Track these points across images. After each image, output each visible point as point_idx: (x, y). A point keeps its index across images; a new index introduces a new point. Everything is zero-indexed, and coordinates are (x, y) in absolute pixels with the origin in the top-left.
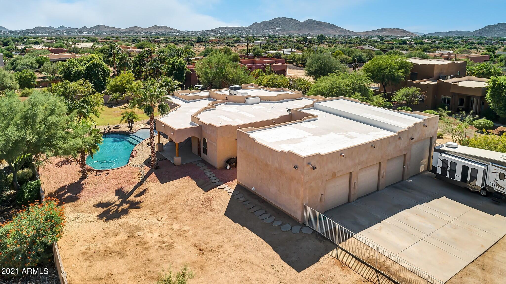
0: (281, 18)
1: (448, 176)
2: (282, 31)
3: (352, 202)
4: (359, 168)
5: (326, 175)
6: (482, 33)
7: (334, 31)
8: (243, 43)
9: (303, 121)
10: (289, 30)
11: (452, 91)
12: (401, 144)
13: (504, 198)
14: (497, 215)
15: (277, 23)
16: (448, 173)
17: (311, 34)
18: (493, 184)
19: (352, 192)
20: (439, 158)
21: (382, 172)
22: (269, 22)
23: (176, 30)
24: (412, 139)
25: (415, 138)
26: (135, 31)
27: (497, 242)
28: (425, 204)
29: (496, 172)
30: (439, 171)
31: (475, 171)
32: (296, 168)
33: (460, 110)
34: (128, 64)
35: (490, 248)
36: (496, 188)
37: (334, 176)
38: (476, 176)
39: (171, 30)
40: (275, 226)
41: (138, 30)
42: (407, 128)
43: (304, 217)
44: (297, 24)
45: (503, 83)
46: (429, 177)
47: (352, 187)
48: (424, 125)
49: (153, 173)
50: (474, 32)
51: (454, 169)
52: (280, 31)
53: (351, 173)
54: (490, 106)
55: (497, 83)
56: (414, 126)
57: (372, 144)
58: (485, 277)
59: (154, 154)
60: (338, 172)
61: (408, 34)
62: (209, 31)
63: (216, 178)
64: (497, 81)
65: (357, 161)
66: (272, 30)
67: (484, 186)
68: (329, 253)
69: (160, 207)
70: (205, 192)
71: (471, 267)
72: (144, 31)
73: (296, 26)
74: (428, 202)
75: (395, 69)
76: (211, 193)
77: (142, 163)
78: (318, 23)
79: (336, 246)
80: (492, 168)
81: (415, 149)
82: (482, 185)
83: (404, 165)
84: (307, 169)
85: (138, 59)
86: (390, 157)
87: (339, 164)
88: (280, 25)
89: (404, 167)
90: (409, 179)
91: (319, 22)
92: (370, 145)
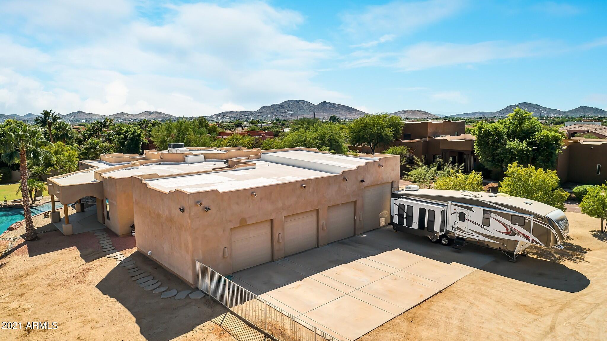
0: (293, 101)
1: (405, 225)
2: (294, 115)
3: (278, 260)
4: (284, 214)
5: (231, 221)
6: (504, 114)
7: (351, 114)
8: (246, 127)
9: (234, 170)
10: (302, 114)
11: (442, 147)
12: (347, 187)
13: (466, 244)
14: (454, 264)
15: (289, 107)
16: (405, 220)
17: (326, 118)
18: (453, 227)
19: (276, 247)
20: (395, 203)
21: (321, 222)
22: (280, 106)
23: (171, 116)
24: (362, 181)
25: (367, 182)
26: (122, 118)
27: (441, 291)
28: (371, 258)
29: (456, 213)
30: (396, 220)
31: (432, 213)
32: (182, 210)
33: (437, 158)
34: (67, 136)
35: (431, 297)
36: (457, 233)
37: (243, 224)
38: (433, 220)
39: (166, 117)
40: (155, 293)
41: (126, 117)
42: (356, 168)
43: (195, 278)
44: (311, 107)
45: (489, 129)
46: (390, 230)
47: (276, 240)
48: (380, 166)
49: (26, 246)
50: (496, 112)
51: (411, 215)
52: (292, 115)
53: (272, 221)
54: (480, 159)
55: (483, 130)
56: (365, 165)
57: (303, 183)
58: (410, 330)
59: (28, 220)
60: (250, 218)
61: (430, 116)
62: (211, 117)
63: (112, 246)
64: (483, 128)
65: (280, 204)
66: (283, 114)
67: (444, 233)
68: (213, 320)
69: (8, 284)
70: (86, 262)
71: (396, 321)
72: (133, 118)
73: (309, 109)
74: (374, 255)
75: (382, 126)
76: (94, 263)
77: (19, 236)
78: (333, 105)
79: (226, 310)
80: (452, 208)
81: (370, 195)
82: (442, 230)
83: (355, 216)
84: (196, 210)
85: (88, 132)
86: (332, 204)
87: (250, 206)
88: (291, 109)
89: (355, 218)
90: (364, 233)
91: (335, 104)
92: (299, 185)
